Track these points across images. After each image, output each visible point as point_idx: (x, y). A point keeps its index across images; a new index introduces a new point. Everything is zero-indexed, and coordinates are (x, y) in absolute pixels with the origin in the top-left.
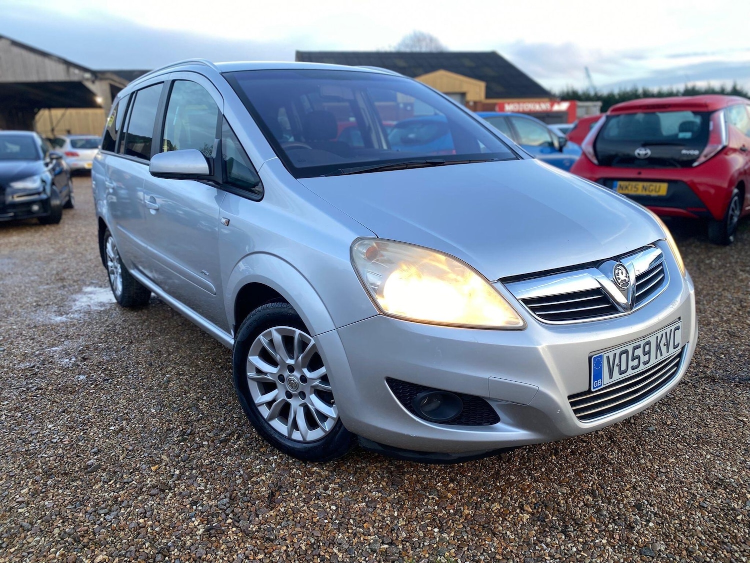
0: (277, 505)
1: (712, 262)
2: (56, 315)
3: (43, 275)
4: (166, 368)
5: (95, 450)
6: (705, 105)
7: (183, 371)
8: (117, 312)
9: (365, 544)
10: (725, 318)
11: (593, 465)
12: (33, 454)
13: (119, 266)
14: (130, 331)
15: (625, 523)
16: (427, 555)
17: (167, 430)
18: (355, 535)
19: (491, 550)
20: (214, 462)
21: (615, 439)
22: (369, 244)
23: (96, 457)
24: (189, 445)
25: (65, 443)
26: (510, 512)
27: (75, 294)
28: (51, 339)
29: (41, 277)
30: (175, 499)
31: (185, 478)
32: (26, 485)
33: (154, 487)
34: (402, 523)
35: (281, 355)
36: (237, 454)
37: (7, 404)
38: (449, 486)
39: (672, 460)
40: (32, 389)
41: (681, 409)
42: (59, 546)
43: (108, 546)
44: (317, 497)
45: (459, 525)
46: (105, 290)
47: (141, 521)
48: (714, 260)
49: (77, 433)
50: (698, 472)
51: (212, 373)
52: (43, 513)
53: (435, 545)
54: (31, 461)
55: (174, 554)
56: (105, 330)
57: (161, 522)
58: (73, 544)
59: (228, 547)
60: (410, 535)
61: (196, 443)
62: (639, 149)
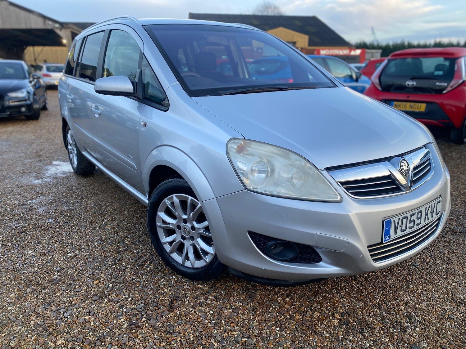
0: (175, 309)
1: (452, 155)
2: (35, 179)
3: (28, 153)
4: (104, 215)
5: (58, 269)
6: (452, 54)
7: (115, 218)
8: (74, 179)
9: (232, 338)
10: (462, 192)
11: (379, 288)
12: (19, 271)
13: (75, 149)
14: (82, 191)
15: (401, 328)
16: (272, 346)
17: (105, 257)
18: (225, 331)
19: (313, 344)
20: (134, 279)
21: (393, 271)
22: (239, 143)
23: (58, 274)
24: (118, 267)
25: (39, 264)
26: (326, 318)
27: (48, 166)
28: (32, 195)
29: (26, 154)
30: (109, 303)
31: (116, 290)
32: (14, 291)
33: (96, 295)
34: (255, 323)
35: (178, 212)
36: (149, 274)
37: (3, 237)
38: (286, 300)
39: (430, 286)
40: (19, 228)
41: (435, 252)
42: (34, 333)
43: (65, 334)
44: (200, 305)
45: (293, 326)
46: (66, 163)
47: (87, 317)
48: (454, 153)
49: (47, 257)
50: (447, 294)
51: (134, 220)
52: (24, 310)
53: (277, 340)
54: (17, 275)
55: (108, 341)
56: (66, 190)
57: (100, 319)
58: (43, 332)
59: (143, 337)
60: (261, 332)
61: (123, 266)
62: (409, 81)
